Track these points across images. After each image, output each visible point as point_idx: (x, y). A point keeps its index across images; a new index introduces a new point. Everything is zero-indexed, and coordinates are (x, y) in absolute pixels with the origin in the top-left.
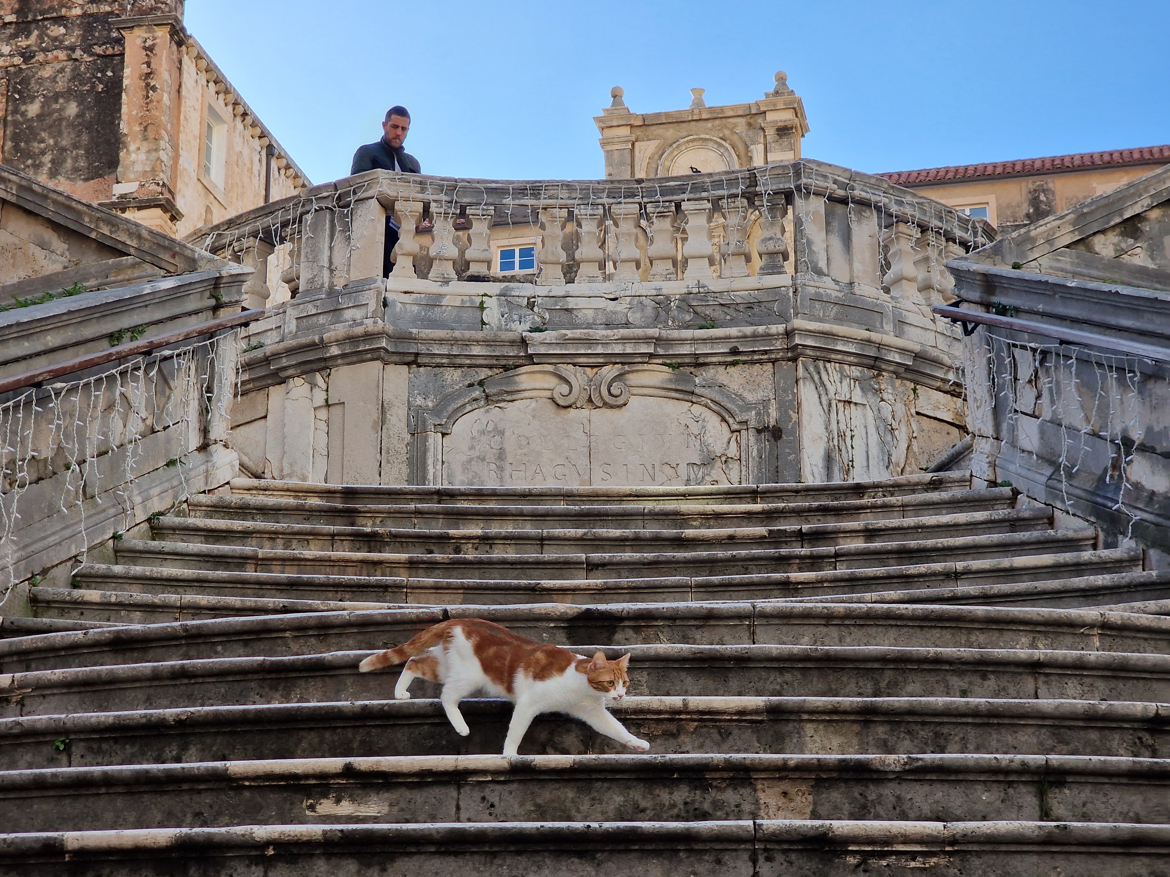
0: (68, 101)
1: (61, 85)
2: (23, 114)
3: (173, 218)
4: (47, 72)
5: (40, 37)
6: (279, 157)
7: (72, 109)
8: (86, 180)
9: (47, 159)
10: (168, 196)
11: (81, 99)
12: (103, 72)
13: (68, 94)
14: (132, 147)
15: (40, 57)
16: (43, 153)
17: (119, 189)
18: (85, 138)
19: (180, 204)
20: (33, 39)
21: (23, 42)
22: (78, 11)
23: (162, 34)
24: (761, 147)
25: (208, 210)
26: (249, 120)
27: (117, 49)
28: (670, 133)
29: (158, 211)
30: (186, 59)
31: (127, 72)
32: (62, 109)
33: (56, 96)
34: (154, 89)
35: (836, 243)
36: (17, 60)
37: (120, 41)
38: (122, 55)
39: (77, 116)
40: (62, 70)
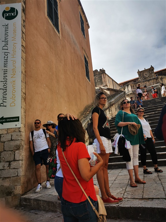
2: (96, 82)
4: (97, 78)
6: (113, 80)
7: (99, 80)
10: (107, 85)
12: (101, 77)
14: (104, 82)
20: (95, 76)
22: (98, 74)
24: (151, 71)
26: (111, 78)
28: (143, 72)
30: (106, 75)
34: (104, 78)
35: (161, 81)
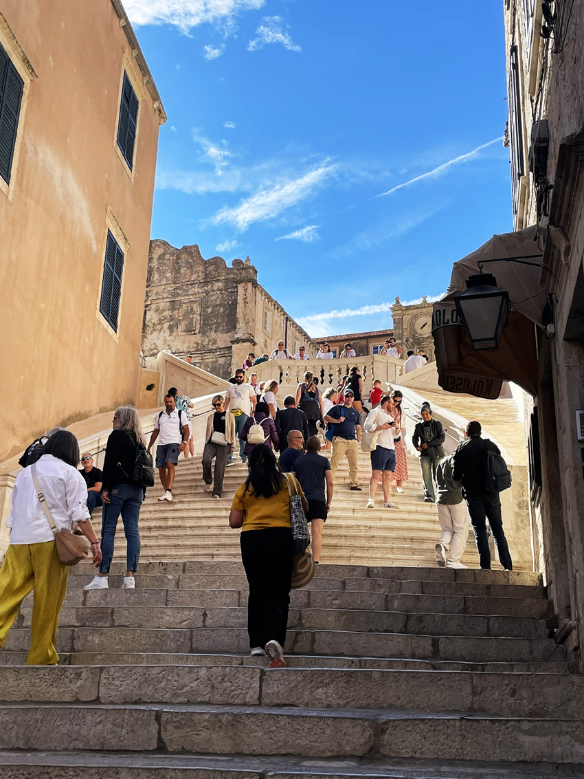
0: (220, 307)
1: (218, 302)
2: (206, 312)
3: (254, 345)
4: (214, 298)
5: (212, 287)
8: (226, 333)
9: (214, 326)
10: (252, 338)
11: (224, 306)
12: (231, 297)
13: (220, 305)
14: (241, 322)
15: (211, 293)
16: (213, 324)
17: (236, 336)
18: (226, 319)
19: (256, 340)
21: (206, 288)
22: (223, 277)
23: (250, 285)
25: (266, 341)
27: (236, 290)
28: (415, 312)
29: (249, 343)
31: (238, 297)
32: (219, 310)
33: (217, 305)
34: (247, 303)
36: (205, 294)
37: (236, 287)
38: (237, 292)
39: (223, 312)
40: (218, 297)
